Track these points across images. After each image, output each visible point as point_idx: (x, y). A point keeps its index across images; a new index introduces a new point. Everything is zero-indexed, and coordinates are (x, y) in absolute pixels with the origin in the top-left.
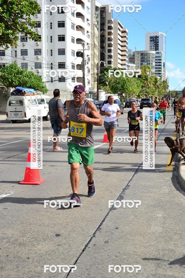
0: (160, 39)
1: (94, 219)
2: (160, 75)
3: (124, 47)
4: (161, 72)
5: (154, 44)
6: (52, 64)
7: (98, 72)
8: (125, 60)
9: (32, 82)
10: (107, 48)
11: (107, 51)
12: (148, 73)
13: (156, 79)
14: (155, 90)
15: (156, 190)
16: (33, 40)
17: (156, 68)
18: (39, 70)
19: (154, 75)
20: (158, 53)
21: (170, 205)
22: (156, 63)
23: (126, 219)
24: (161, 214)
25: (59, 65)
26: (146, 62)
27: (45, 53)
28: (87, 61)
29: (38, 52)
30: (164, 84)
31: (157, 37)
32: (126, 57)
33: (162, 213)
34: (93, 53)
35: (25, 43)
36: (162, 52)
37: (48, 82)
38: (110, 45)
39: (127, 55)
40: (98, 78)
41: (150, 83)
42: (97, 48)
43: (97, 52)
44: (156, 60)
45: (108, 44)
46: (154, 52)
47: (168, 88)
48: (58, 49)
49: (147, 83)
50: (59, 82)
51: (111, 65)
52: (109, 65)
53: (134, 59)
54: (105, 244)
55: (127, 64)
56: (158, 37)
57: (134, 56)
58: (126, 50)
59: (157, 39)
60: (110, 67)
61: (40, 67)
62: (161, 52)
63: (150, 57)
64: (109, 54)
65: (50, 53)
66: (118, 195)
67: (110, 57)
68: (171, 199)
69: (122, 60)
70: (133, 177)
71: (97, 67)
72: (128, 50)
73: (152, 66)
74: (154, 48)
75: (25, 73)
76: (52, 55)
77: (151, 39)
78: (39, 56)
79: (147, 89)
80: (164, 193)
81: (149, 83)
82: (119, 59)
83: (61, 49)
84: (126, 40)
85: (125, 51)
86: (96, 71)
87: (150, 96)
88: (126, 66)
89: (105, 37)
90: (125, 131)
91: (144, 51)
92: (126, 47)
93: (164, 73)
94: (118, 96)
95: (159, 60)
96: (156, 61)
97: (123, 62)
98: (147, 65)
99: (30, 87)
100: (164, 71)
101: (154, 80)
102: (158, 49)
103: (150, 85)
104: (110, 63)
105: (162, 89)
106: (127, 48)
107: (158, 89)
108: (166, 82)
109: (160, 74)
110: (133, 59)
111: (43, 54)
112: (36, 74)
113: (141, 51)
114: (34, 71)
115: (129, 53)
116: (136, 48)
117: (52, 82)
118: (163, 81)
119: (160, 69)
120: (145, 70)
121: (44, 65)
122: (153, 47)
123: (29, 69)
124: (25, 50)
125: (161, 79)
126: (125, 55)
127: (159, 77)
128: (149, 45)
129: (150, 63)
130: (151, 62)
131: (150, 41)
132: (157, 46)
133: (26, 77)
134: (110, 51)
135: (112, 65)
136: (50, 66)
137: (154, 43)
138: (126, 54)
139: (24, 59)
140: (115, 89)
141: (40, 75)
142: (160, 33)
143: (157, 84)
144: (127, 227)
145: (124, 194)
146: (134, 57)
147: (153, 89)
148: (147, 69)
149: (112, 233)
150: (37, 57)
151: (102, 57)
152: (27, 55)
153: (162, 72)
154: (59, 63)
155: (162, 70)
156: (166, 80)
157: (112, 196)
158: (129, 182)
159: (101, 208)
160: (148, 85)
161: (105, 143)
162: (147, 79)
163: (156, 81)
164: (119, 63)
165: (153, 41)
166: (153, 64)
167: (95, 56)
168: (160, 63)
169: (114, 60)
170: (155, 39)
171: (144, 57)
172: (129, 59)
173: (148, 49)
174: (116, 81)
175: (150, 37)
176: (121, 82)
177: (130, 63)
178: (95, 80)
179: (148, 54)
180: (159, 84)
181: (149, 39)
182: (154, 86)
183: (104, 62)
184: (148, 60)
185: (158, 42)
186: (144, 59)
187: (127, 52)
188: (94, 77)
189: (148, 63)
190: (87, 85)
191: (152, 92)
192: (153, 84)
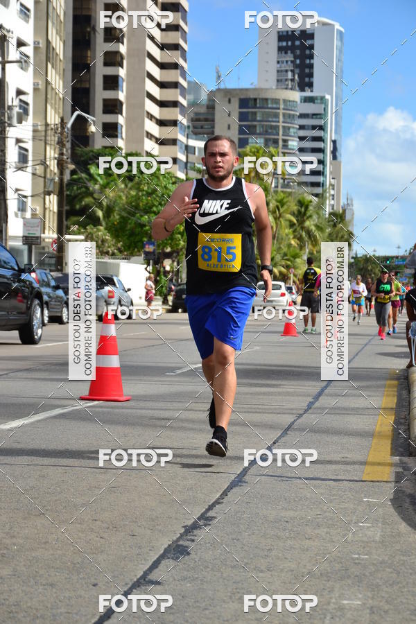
1: (63, 610)
3: (173, 72)
4: (322, 179)
5: (292, 62)
7: (61, 154)
8: (174, 123)
10: (101, 71)
11: (99, 82)
14: (298, 251)
15: (327, 533)
19: (294, 189)
20: (310, 100)
21: (394, 575)
22: (302, 139)
23: (207, 612)
24: (359, 599)
26: (260, 134)
28: (16, 110)
30: (335, 225)
31: (307, 36)
32: (177, 110)
33: (360, 596)
34: (42, 86)
36: (328, 97)
38: (113, 59)
39: (184, 103)
40: (61, 180)
42: (61, 66)
43: (59, 83)
44: (302, 127)
45: (107, 54)
46: (296, 96)
51: (115, 139)
52: (108, 142)
53: (213, 120)
55: (182, 138)
56: (311, 36)
57: (211, 107)
58: (181, 81)
59: (309, 42)
60: (112, 148)
62: (322, 98)
63: (277, 115)
64: (109, 95)
66: (165, 542)
67: (112, 107)
68: (397, 558)
69: (161, 123)
70: (225, 493)
71: (62, 134)
72: (189, 83)
74: (292, 80)
77: (284, 44)
80: (363, 542)
82: (151, 117)
84: (182, 43)
85: (175, 85)
86: (52, 153)
88: (178, 128)
89: (92, 23)
90: (179, 372)
91: (255, 90)
92: (179, 71)
94: (145, 266)
95: (314, 128)
96: (302, 133)
97: (168, 133)
98: (266, 145)
100: (336, 175)
102: (311, 85)
104: (111, 132)
106: (184, 74)
110: (206, 120)
113: (241, 90)
115: (190, 97)
116: (219, 77)
122: (290, 75)
126: (175, 104)
127: (315, 199)
128: (273, 67)
129: (276, 142)
130: (281, 137)
131: (280, 49)
132: (307, 71)
134: (112, 82)
135: (121, 143)
137: (295, 57)
138: (181, 100)
140: (132, 234)
145: (193, 541)
146: (213, 114)
147: (290, 245)
153: (328, 180)
155: (327, 172)
157: (140, 547)
158: (211, 508)
159: (93, 581)
161: (96, 403)
164: (150, 136)
165: (289, 52)
166: (290, 143)
167: (49, 96)
168: (320, 139)
169: (128, 120)
170: (297, 43)
171: (255, 113)
172: (192, 120)
173: (272, 83)
174: (138, 198)
175: (279, 32)
176: (156, 203)
177: (194, 137)
178: (50, 189)
179: (269, 102)
180: (317, 227)
181: (274, 43)
182: (294, 231)
183: (90, 118)
184: (272, 127)
185: (311, 57)
186: (255, 120)
187: (184, 92)
188: (45, 177)
189: (270, 139)
190: (16, 215)
191: (285, 255)
192: (288, 223)
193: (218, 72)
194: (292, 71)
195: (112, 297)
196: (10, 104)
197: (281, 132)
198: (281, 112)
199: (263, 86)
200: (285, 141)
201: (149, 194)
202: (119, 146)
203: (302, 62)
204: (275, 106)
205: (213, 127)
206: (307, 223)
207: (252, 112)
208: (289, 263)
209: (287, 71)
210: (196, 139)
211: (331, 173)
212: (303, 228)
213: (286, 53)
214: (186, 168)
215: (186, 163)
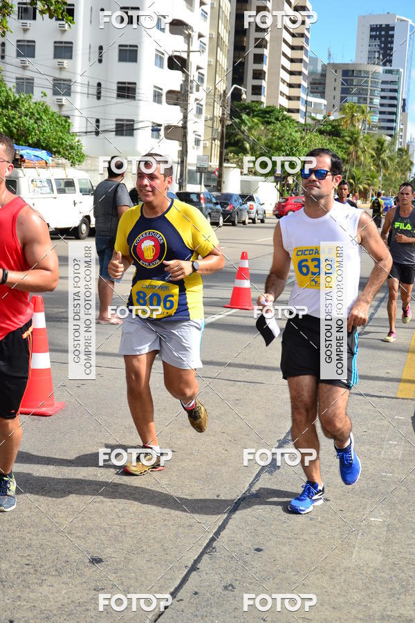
0: (396, 33)
2: (392, 132)
3: (299, 52)
4: (394, 125)
5: (379, 45)
6: (99, 85)
7: (223, 114)
8: (299, 86)
9: (44, 130)
10: (252, 50)
11: (251, 59)
12: (359, 126)
13: (380, 143)
14: (375, 173)
16: (51, 17)
17: (381, 113)
18: (64, 99)
19: (376, 131)
20: (390, 72)
22: (382, 98)
24: (382, 517)
25: (119, 89)
26: (355, 94)
27: (83, 54)
28: (195, 84)
29: (64, 50)
30: (401, 156)
31: (389, 28)
32: (302, 77)
33: (382, 513)
34: (213, 63)
35: (29, 22)
36: (401, 70)
37: (86, 133)
39: (306, 72)
40: (222, 131)
41: (364, 152)
42: (226, 50)
43: (225, 61)
44: (383, 90)
45: (256, 39)
46: (380, 69)
47: (410, 170)
48: (120, 46)
49: (357, 152)
50: (116, 135)
51: (260, 96)
52: (255, 98)
53: (325, 84)
54: (226, 592)
55: (303, 96)
56: (393, 29)
57: (323, 75)
58: (305, 58)
59: (391, 33)
60: (257, 102)
61: (68, 94)
62: (398, 71)
63: (367, 82)
64: (257, 67)
65: (97, 53)
67: (259, 75)
69: (290, 86)
71: (224, 101)
72: (310, 59)
73: (370, 107)
74: (378, 58)
75: (26, 105)
76: (100, 61)
77: (374, 33)
78: (66, 62)
79: (354, 169)
81: (360, 153)
82: (284, 81)
83: (126, 46)
84: (306, 33)
85: (301, 61)
86: (218, 112)
87: (361, 187)
88: (300, 102)
91: (353, 64)
92: (303, 52)
93: (402, 127)
94: (275, 184)
95: (391, 90)
96: (383, 94)
97: (295, 92)
98: (359, 102)
99: (37, 145)
100: (404, 123)
101: (375, 146)
102: (390, 61)
103: (362, 158)
104: (257, 91)
105: (396, 170)
106: (306, 54)
107: (383, 171)
108: (407, 152)
109: (391, 128)
110: (320, 84)
111: (76, 55)
112: (53, 109)
113: (344, 64)
114: (50, 101)
115: (311, 68)
116: (330, 55)
117: (97, 133)
118: (400, 150)
119: (393, 117)
120: (353, 116)
121: (77, 88)
122: (377, 55)
123: (37, 96)
124: (28, 41)
125: (393, 143)
126: (300, 73)
127: (389, 138)
128: (367, 48)
129: (365, 99)
130: (369, 96)
131: (371, 37)
132: (389, 52)
133: (26, 115)
134: (259, 59)
135: (263, 99)
136: (94, 91)
137: (381, 42)
138: (304, 70)
139: (24, 68)
141: (65, 112)
142: (397, 16)
143: (384, 156)
144: (286, 549)
146: (325, 80)
147: (370, 170)
148: (358, 115)
149: (245, 562)
150: (61, 64)
151: (238, 75)
152: (33, 56)
153: (398, 126)
154: (119, 83)
155: (398, 121)
156: (408, 146)
159: (217, 492)
160: (358, 158)
161: (234, 311)
162: (354, 141)
163: (380, 149)
164: (282, 94)
165: (377, 39)
166: (375, 100)
167: (218, 70)
168: (394, 98)
169: (269, 84)
170: (383, 33)
171: (353, 80)
172: (311, 84)
173: (364, 60)
174: (272, 141)
175: (371, 25)
176: (284, 145)
177: (312, 95)
178: (216, 137)
179: (362, 73)
180: (389, 157)
181: (367, 33)
182: (374, 161)
183: (243, 89)
184: (363, 90)
185: (392, 42)
186: (352, 85)
187: (306, 66)
188: (213, 127)
189: (361, 98)
190: (194, 148)
191: (368, 176)
192: (370, 155)
193: (329, 52)
194: (378, 52)
195: (252, 209)
196: (192, 79)
197: (369, 94)
198: (370, 80)
199: (359, 62)
200: (371, 99)
201: (279, 138)
202: (262, 100)
203: (386, 45)
204: (365, 75)
205: (324, 89)
206: (382, 156)
207: (350, 80)
208: (369, 182)
209: (375, 52)
210: (313, 97)
211: (401, 120)
212: (379, 159)
213: (375, 39)
214: (305, 116)
215: (306, 113)
